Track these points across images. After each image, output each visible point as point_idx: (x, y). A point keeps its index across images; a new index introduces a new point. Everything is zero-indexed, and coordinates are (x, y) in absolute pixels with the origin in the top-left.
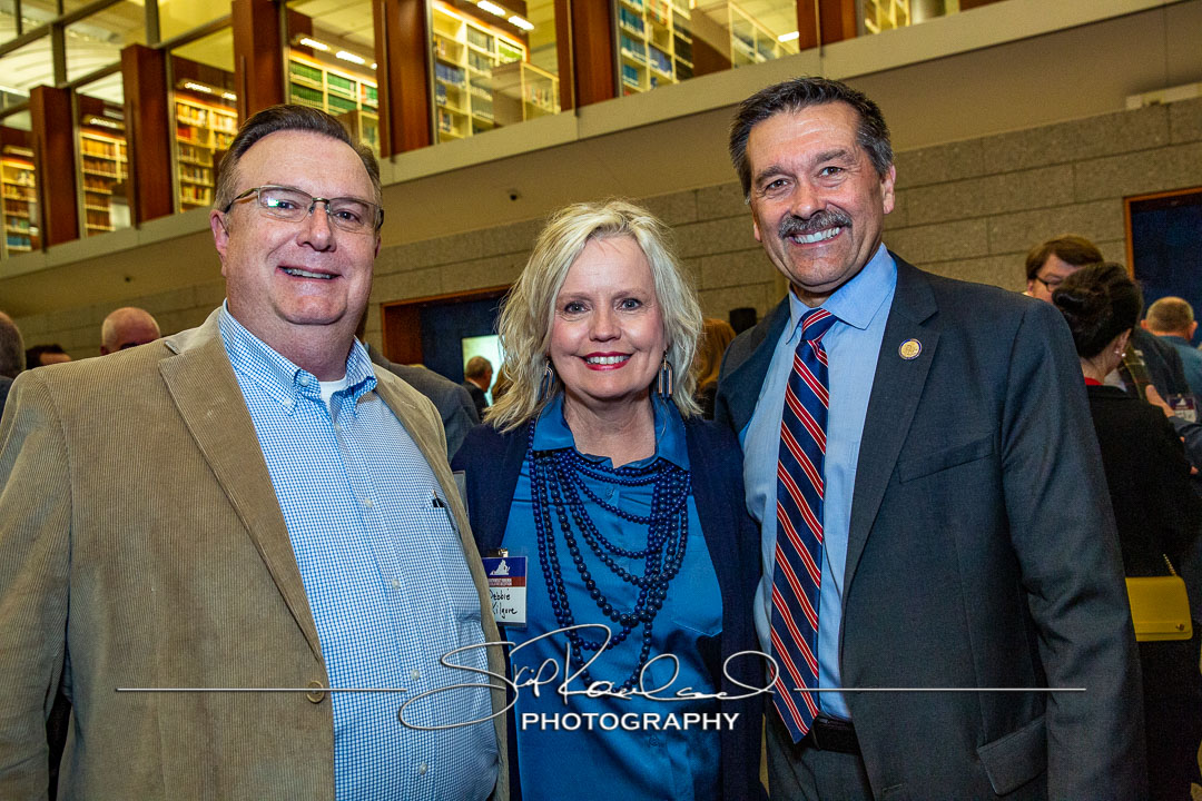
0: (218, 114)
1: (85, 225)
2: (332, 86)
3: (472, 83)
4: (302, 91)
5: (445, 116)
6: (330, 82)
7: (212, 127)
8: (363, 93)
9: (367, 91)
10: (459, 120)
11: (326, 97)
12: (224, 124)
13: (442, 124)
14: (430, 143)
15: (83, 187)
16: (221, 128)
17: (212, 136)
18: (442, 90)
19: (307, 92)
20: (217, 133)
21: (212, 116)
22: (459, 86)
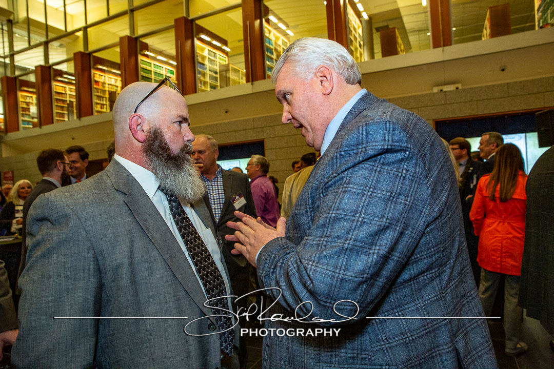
0: (109, 78)
1: (56, 118)
2: (155, 69)
3: (210, 70)
4: (144, 70)
5: (201, 82)
6: (154, 67)
7: (107, 82)
8: (166, 71)
9: (167, 70)
10: (205, 83)
11: (153, 73)
12: (111, 81)
13: (199, 85)
14: (196, 92)
15: (55, 103)
16: (110, 83)
17: (107, 86)
18: (200, 73)
19: (146, 71)
20: (109, 84)
21: (107, 78)
22: (205, 71)
